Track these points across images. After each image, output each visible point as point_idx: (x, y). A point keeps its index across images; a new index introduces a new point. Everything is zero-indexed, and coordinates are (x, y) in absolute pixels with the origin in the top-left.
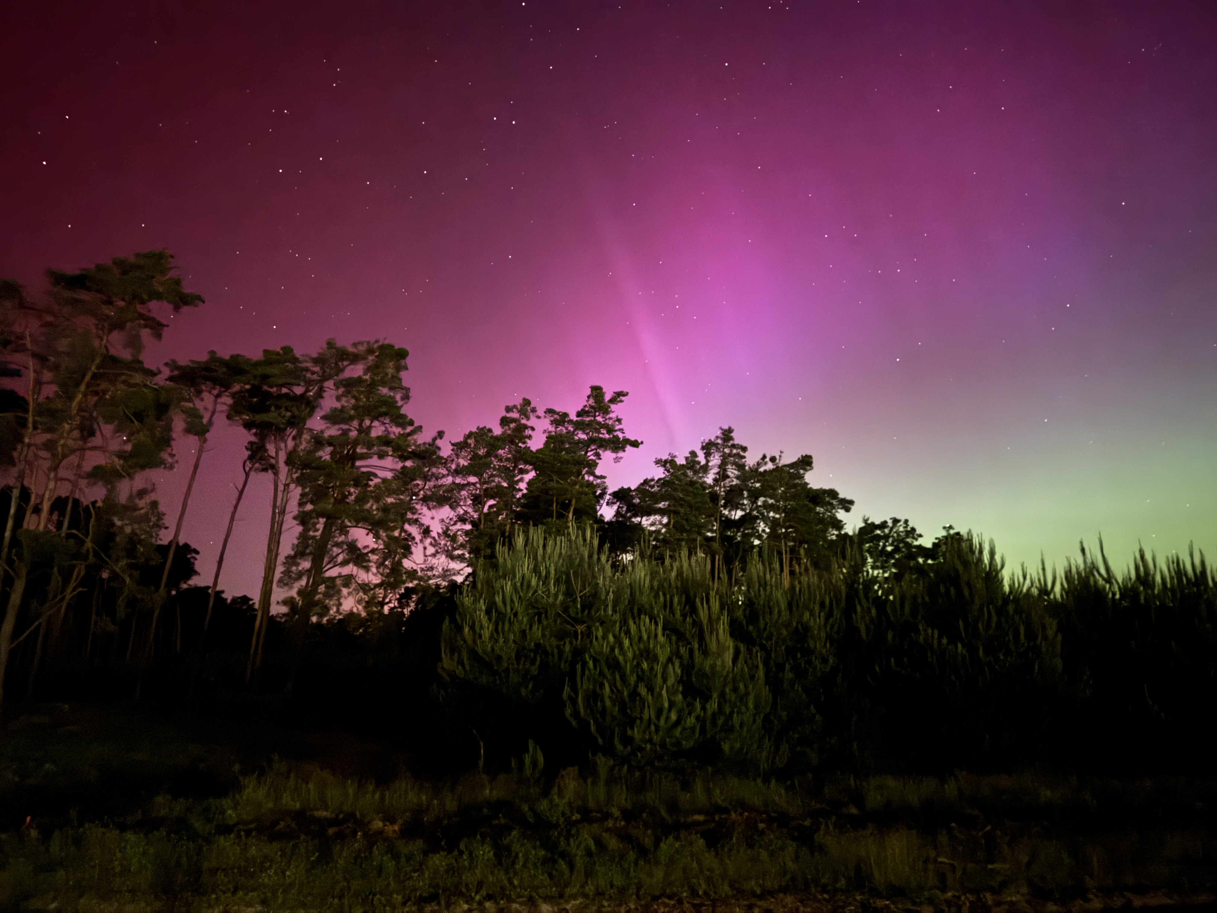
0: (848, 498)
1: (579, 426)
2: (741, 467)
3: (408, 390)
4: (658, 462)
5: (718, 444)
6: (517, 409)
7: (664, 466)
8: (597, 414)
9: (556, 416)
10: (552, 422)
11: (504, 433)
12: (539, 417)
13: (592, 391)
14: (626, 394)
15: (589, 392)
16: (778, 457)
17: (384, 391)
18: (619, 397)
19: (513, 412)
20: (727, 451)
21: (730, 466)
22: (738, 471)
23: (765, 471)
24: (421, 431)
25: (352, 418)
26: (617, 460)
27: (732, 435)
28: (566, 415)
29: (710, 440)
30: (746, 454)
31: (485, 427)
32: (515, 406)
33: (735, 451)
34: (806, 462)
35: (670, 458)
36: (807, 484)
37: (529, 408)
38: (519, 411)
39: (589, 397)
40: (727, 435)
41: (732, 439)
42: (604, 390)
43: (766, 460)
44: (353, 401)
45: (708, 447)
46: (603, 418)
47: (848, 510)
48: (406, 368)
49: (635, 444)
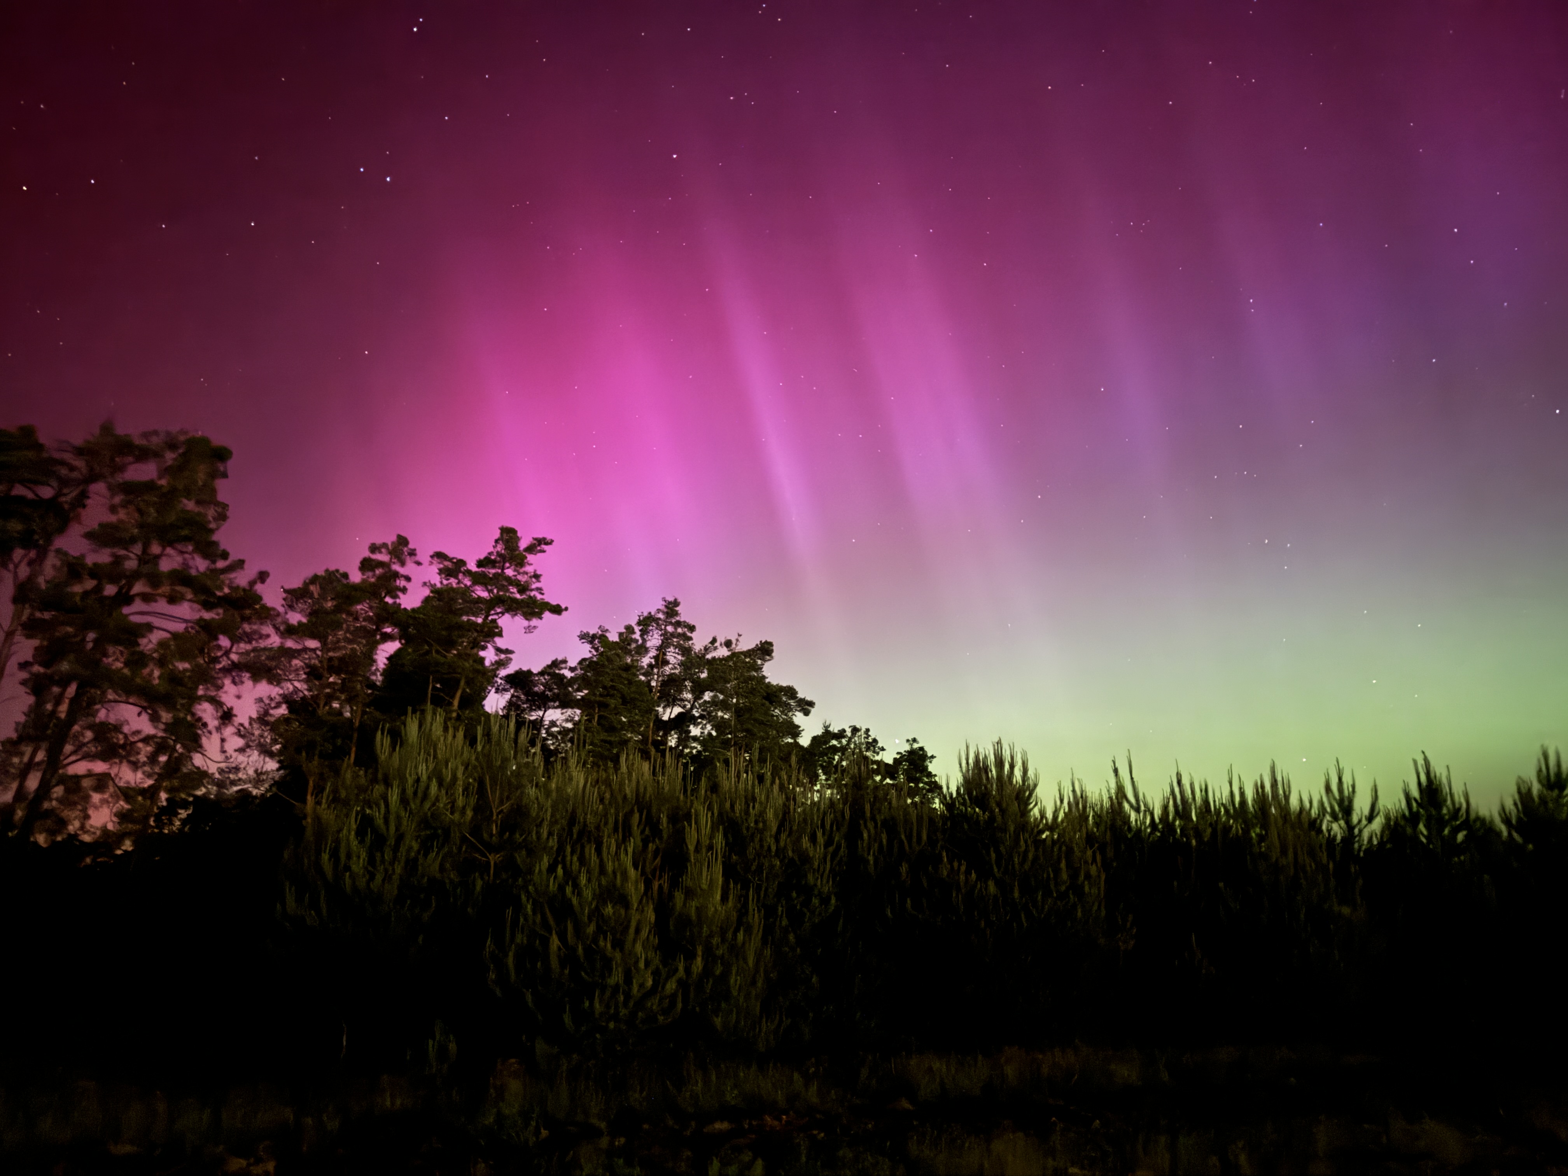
0: (808, 698)
1: (479, 579)
2: (686, 651)
3: (225, 506)
4: (583, 637)
5: (660, 619)
6: (388, 549)
7: (591, 642)
8: (507, 565)
9: (447, 563)
10: (441, 572)
11: (364, 581)
12: (419, 563)
13: (502, 534)
14: (550, 543)
15: (497, 535)
16: (734, 642)
17: (190, 505)
18: (539, 545)
19: (380, 552)
20: (670, 629)
21: (672, 649)
22: (683, 655)
23: (714, 658)
24: (242, 568)
25: (133, 540)
26: (529, 630)
27: (677, 609)
28: (462, 563)
29: (650, 613)
30: (693, 635)
31: (337, 571)
32: (385, 545)
33: (680, 630)
34: (765, 650)
35: (600, 633)
36: (764, 677)
37: (406, 549)
38: (390, 553)
39: (497, 541)
40: (671, 608)
41: (676, 614)
42: (519, 534)
43: (716, 645)
44: (136, 515)
45: (646, 622)
46: (515, 570)
47: (807, 713)
48: (225, 475)
49: (557, 610)
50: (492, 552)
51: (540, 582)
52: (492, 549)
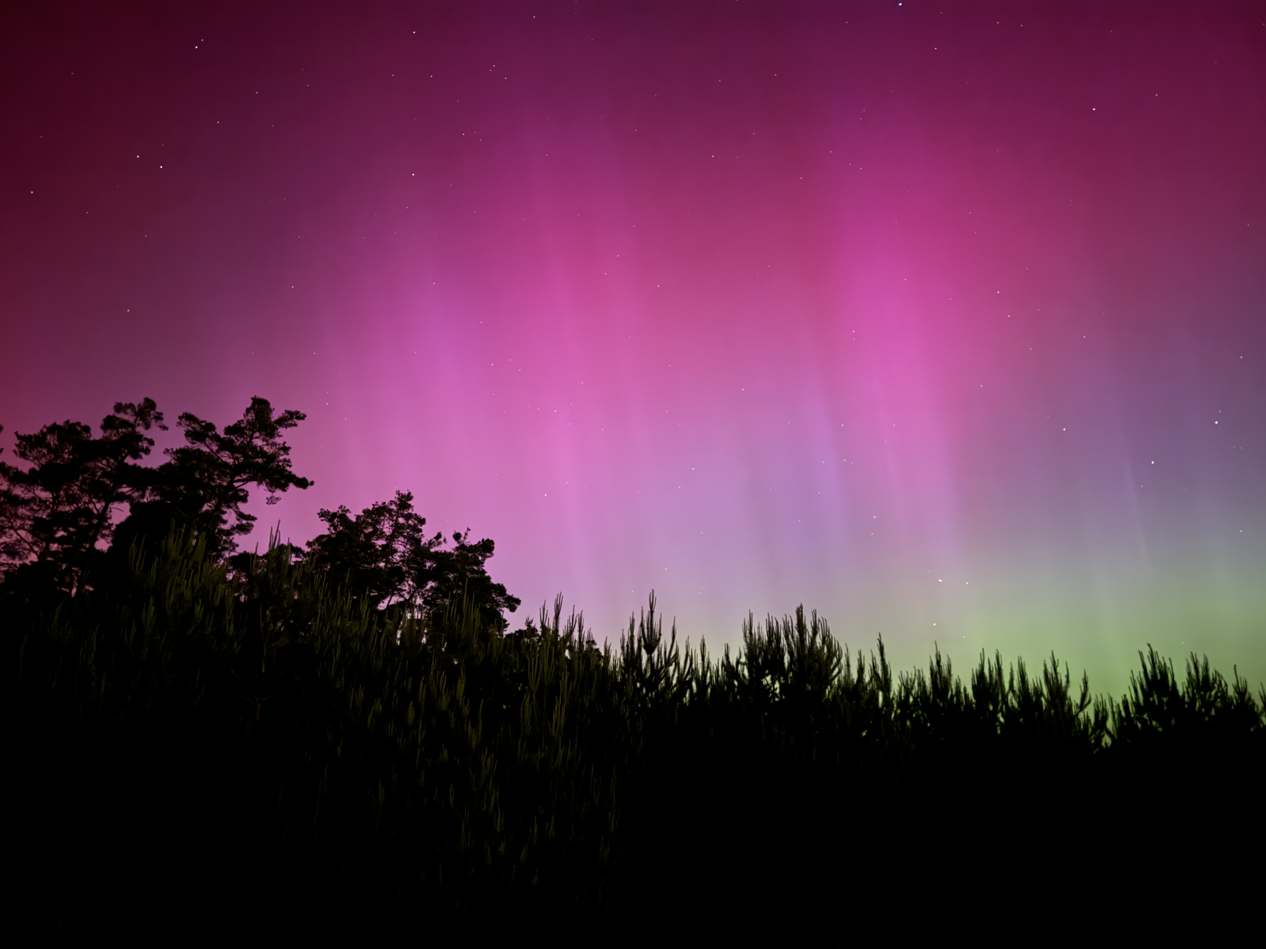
0: (515, 596)
1: (226, 445)
2: (415, 542)
4: (323, 514)
6: (134, 410)
7: (331, 520)
8: (257, 434)
9: (195, 426)
11: (104, 437)
12: (165, 428)
13: (253, 404)
14: (302, 418)
15: (249, 404)
16: (463, 535)
18: (291, 418)
19: (126, 413)
20: (401, 520)
22: (411, 546)
26: (272, 500)
27: (409, 502)
28: (211, 427)
29: (384, 503)
30: (423, 527)
31: (78, 424)
32: (131, 406)
33: (410, 522)
34: (487, 547)
35: (340, 512)
37: (152, 412)
38: (136, 414)
39: (248, 410)
40: (404, 501)
41: (409, 506)
42: (272, 406)
43: (440, 540)
45: (380, 511)
47: (513, 609)
49: (303, 483)
50: (242, 420)
51: (288, 454)
52: (243, 418)
